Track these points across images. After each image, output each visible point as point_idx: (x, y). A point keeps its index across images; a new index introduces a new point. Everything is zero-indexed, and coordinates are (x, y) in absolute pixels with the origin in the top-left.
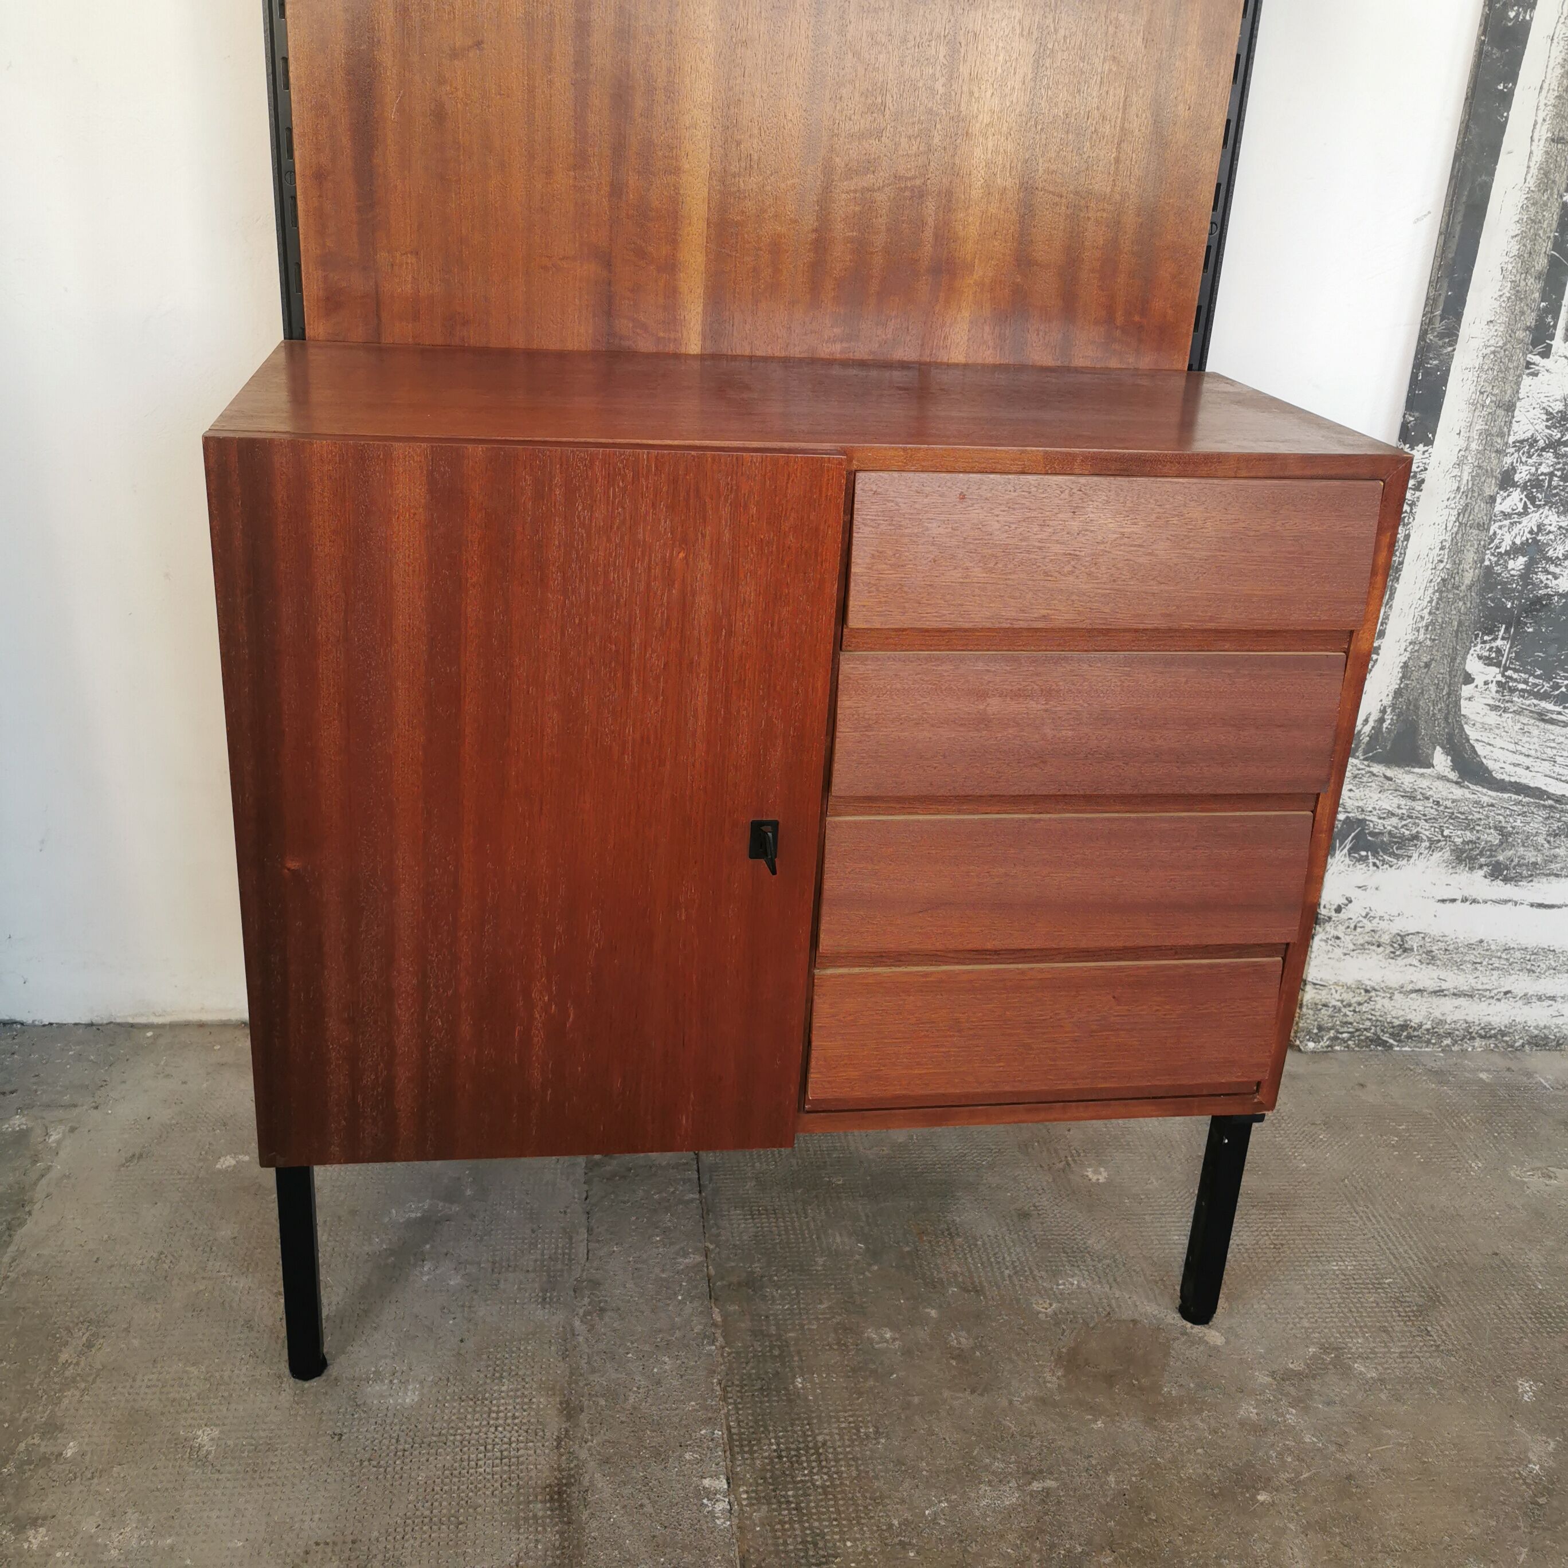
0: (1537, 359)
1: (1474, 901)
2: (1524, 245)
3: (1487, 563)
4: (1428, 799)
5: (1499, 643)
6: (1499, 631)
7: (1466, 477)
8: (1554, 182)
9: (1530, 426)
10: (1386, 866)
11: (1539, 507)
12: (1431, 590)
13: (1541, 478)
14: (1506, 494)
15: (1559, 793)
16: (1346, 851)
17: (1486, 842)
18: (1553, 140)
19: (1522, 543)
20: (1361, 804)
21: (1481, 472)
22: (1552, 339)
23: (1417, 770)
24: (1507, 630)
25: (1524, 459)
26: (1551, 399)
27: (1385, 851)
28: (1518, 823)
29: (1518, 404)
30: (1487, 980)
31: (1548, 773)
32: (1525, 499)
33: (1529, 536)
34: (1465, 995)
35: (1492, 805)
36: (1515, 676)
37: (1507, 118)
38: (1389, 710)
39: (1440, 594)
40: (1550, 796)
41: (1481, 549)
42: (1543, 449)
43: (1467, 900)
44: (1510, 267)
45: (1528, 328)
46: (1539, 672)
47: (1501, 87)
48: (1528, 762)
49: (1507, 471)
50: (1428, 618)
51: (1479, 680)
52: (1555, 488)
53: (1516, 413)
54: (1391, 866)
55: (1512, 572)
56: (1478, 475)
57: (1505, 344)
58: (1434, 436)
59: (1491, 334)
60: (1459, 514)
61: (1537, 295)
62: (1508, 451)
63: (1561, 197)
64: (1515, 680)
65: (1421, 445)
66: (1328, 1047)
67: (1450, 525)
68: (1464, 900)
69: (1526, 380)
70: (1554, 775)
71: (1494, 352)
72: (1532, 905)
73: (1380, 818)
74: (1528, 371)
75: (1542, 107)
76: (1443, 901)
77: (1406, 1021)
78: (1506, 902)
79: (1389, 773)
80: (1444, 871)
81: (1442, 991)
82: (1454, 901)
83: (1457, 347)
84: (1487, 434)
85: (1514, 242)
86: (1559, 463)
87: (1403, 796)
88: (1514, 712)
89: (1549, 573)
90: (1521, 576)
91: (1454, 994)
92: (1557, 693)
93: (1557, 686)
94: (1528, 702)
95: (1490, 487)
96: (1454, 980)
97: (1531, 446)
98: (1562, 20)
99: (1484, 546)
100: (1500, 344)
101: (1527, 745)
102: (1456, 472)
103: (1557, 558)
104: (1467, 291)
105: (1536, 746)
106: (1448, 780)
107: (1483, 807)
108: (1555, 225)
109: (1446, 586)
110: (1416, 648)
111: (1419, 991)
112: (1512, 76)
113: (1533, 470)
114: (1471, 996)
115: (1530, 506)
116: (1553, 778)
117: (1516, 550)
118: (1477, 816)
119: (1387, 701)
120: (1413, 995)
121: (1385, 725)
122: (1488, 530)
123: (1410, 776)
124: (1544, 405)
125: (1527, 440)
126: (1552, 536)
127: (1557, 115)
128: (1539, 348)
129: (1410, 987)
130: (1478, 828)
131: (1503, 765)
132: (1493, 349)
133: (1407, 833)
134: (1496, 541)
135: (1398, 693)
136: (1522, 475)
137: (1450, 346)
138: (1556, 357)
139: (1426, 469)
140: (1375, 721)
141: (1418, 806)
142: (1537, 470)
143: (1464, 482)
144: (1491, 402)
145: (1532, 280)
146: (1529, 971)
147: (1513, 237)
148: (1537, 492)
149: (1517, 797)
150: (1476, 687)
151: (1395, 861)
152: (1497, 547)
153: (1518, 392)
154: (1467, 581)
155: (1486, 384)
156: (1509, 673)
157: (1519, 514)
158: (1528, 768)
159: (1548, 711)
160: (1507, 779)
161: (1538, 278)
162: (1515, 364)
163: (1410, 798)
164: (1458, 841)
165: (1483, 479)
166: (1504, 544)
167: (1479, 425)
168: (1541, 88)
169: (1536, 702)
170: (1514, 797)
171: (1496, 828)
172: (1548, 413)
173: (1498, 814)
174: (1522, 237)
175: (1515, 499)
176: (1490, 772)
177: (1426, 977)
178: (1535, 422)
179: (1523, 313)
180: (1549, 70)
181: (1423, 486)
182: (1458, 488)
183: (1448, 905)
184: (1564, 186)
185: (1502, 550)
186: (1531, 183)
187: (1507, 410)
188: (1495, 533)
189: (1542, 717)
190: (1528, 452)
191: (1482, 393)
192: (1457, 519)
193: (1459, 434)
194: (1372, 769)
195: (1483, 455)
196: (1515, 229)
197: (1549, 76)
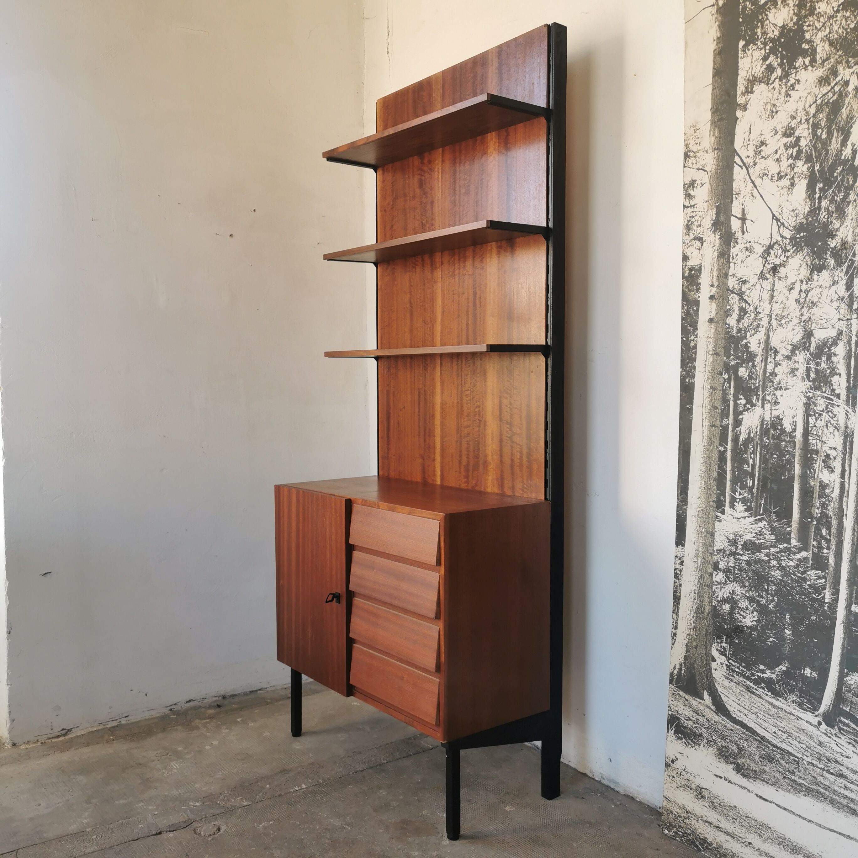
0: (720, 515)
1: (730, 782)
2: (707, 467)
3: (714, 604)
4: (704, 716)
5: (724, 644)
6: (723, 638)
7: (699, 563)
8: (714, 442)
9: (722, 544)
10: (690, 746)
11: (731, 582)
12: (693, 612)
13: (730, 568)
14: (716, 573)
15: (763, 734)
16: (673, 731)
17: (732, 750)
18: (711, 426)
19: (727, 597)
20: (677, 709)
21: (705, 561)
22: (725, 507)
23: (697, 699)
24: (727, 639)
25: (722, 558)
26: (729, 533)
27: (689, 738)
28: (745, 745)
29: (715, 533)
30: (740, 832)
31: (755, 721)
32: (725, 577)
33: (729, 595)
34: (730, 835)
35: (732, 730)
36: (733, 663)
37: (692, 418)
38: (683, 665)
39: (697, 614)
40: (758, 735)
41: (710, 597)
42: (729, 555)
43: (727, 780)
44: (703, 476)
45: (714, 501)
46: (744, 665)
47: (688, 406)
48: (745, 712)
49: (715, 562)
50: (693, 625)
51: (718, 661)
52: (737, 574)
53: (715, 537)
54: (692, 747)
55: (725, 611)
56: (704, 562)
57: (706, 507)
58: (685, 542)
59: (700, 502)
60: (699, 579)
61: (715, 487)
62: (714, 553)
63: (718, 448)
64: (734, 666)
65: (680, 546)
66: (673, 836)
67: (696, 583)
68: (726, 779)
69: (717, 524)
70: (759, 723)
71: (702, 510)
72: (757, 795)
73: (685, 719)
74: (717, 519)
75: (704, 413)
76: (716, 776)
77: (705, 838)
78: (745, 788)
79: (687, 697)
80: (715, 759)
81: (720, 828)
82: (721, 777)
83: (688, 506)
84: (705, 545)
85: (702, 466)
86: (737, 563)
87: (693, 711)
88: (735, 682)
89: (741, 615)
90: (729, 613)
91: (725, 832)
92: (753, 678)
93: (753, 675)
94: (741, 679)
95: (710, 569)
96: (725, 824)
97: (724, 553)
98: (706, 381)
99: (711, 596)
100: (704, 507)
101: (743, 702)
102: (695, 560)
103: (743, 608)
104: (688, 484)
105: (748, 704)
106: (711, 710)
107: (728, 730)
108: (717, 459)
109: (698, 611)
110: (690, 638)
111: (709, 822)
112: (692, 403)
113: (726, 564)
114: (733, 837)
115: (727, 580)
116: (758, 725)
117: (725, 601)
118: (727, 734)
119: (682, 660)
120: (707, 824)
121: (683, 672)
122: (712, 588)
123: (695, 701)
124: (726, 535)
125: (722, 550)
126: (739, 597)
127: (710, 416)
128: (720, 510)
129: (705, 819)
130: (727, 740)
131: (734, 710)
132: (702, 508)
133: (697, 731)
134: (716, 594)
135: (686, 658)
136: (722, 565)
137: (686, 506)
138: (728, 515)
139: (684, 557)
140: (678, 669)
141: (701, 719)
142: (728, 564)
143: (699, 565)
144: (705, 531)
145: (712, 481)
146: (760, 835)
147: (702, 463)
148: (730, 575)
149: (743, 730)
150: (717, 664)
151: (694, 745)
152: (717, 598)
153: (714, 528)
154: (707, 611)
155: (701, 523)
156: (730, 661)
157: (724, 584)
158: (746, 715)
159: (751, 687)
160: (737, 718)
161: (714, 480)
162: (711, 516)
163: (697, 713)
164: (720, 744)
165: (706, 564)
166: (719, 596)
167: (701, 541)
168: (703, 406)
169: (745, 680)
170: (741, 729)
171: (735, 743)
172: (728, 539)
173: (736, 736)
174: (705, 463)
175: (719, 577)
176: (729, 712)
177: (712, 816)
178: (724, 542)
179: (711, 495)
180: (704, 400)
181: (684, 564)
182: (697, 567)
183: (718, 779)
184: (718, 443)
185: (719, 599)
186: (705, 442)
187: (711, 535)
188: (715, 590)
189: (748, 688)
190: (723, 556)
191: (700, 527)
192: (699, 581)
193: (694, 543)
194: (679, 693)
195: (705, 554)
196: (702, 460)
197: (705, 402)
